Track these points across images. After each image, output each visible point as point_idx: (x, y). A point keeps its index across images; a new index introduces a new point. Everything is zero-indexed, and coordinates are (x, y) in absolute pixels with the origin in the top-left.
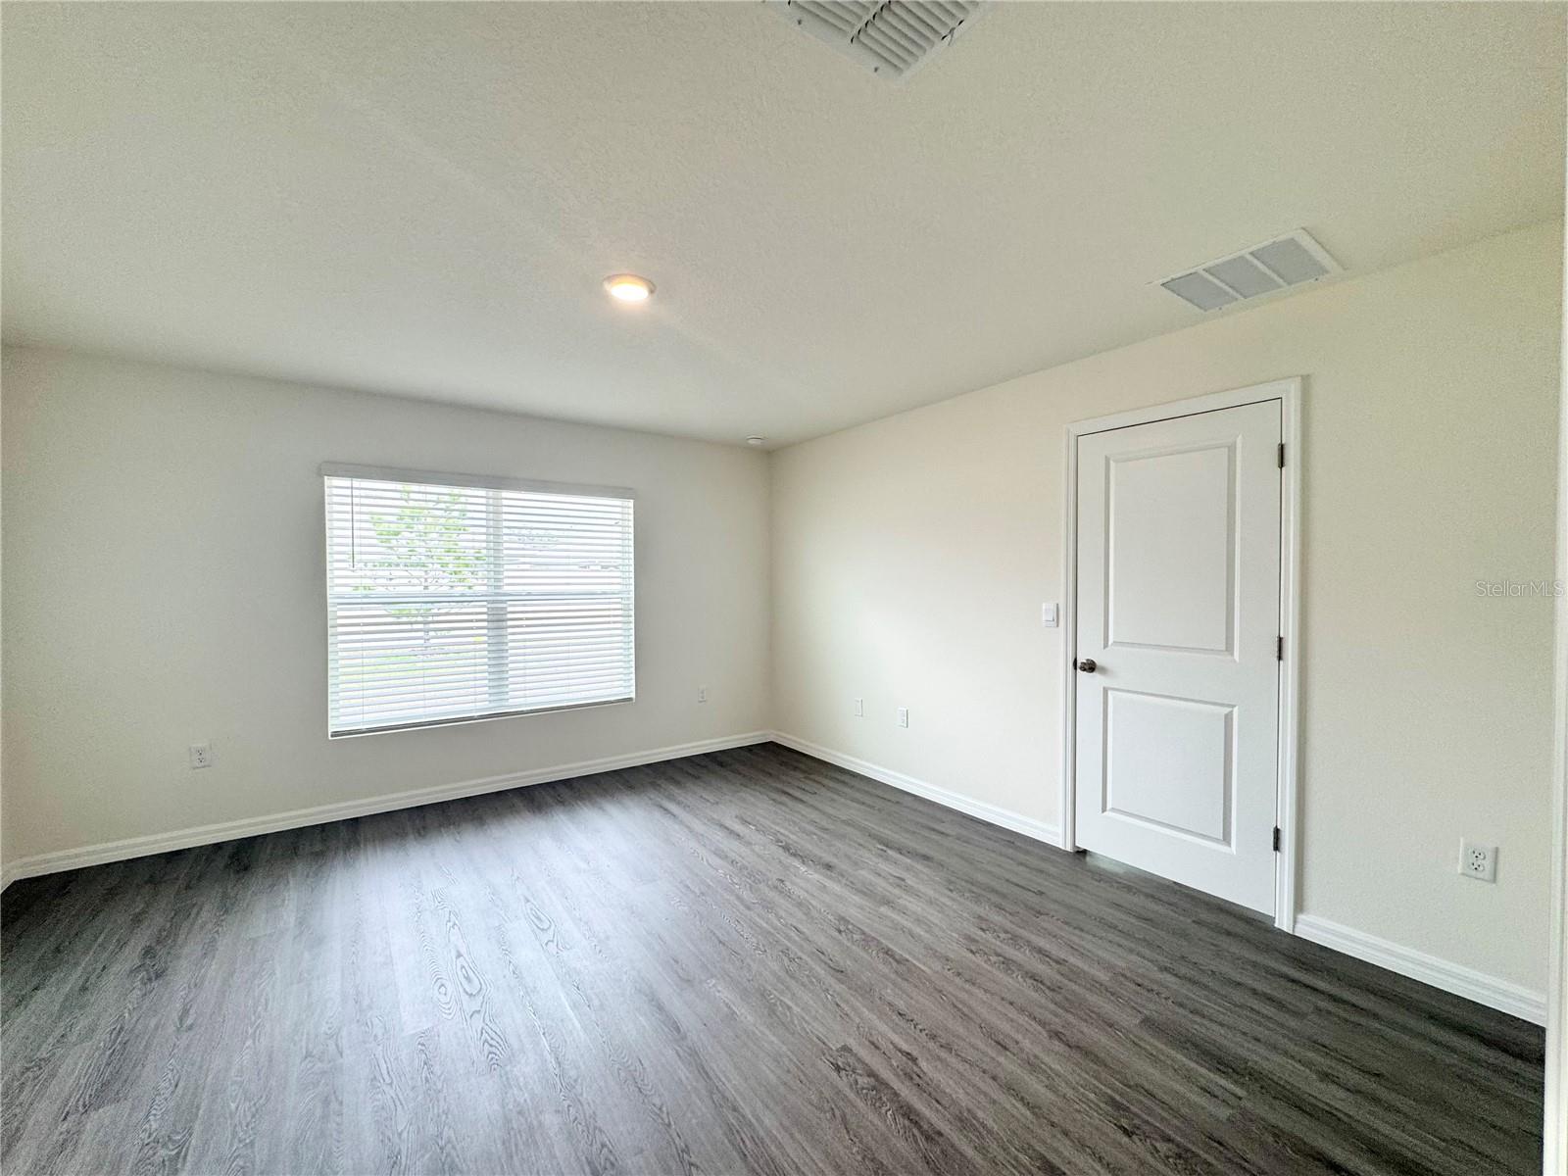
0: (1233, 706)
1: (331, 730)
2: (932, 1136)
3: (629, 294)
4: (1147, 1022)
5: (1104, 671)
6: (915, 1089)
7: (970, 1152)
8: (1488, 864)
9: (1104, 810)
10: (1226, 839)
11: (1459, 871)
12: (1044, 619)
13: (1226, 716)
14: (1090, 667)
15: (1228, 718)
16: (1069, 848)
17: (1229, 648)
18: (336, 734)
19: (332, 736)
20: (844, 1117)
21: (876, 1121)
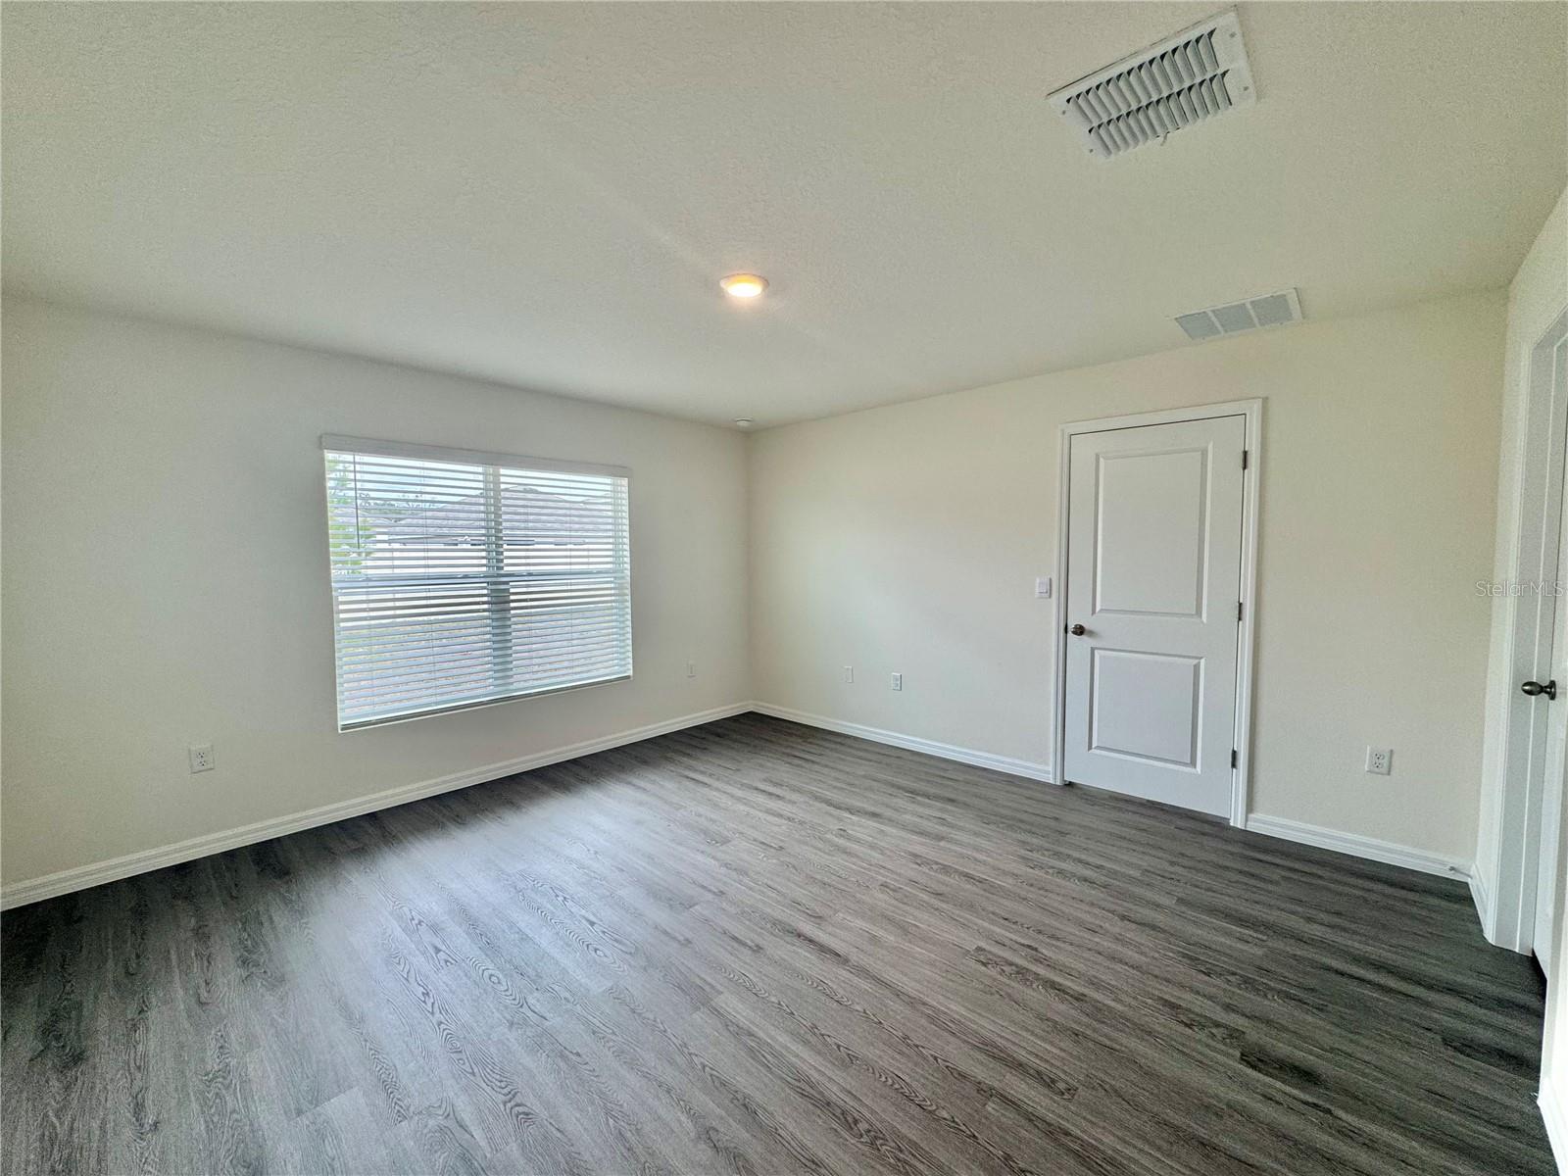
0: (1202, 658)
1: (341, 723)
2: (1080, 998)
3: (744, 291)
4: (1181, 901)
5: (1091, 633)
6: (1047, 968)
7: (1113, 1004)
8: (1385, 762)
9: (1090, 748)
10: (1193, 763)
11: (1367, 769)
12: (1037, 590)
13: (1195, 666)
14: (1080, 631)
15: (1197, 668)
16: (1058, 783)
17: (1199, 613)
18: (345, 728)
19: (342, 729)
20: (1009, 995)
21: (1034, 994)
